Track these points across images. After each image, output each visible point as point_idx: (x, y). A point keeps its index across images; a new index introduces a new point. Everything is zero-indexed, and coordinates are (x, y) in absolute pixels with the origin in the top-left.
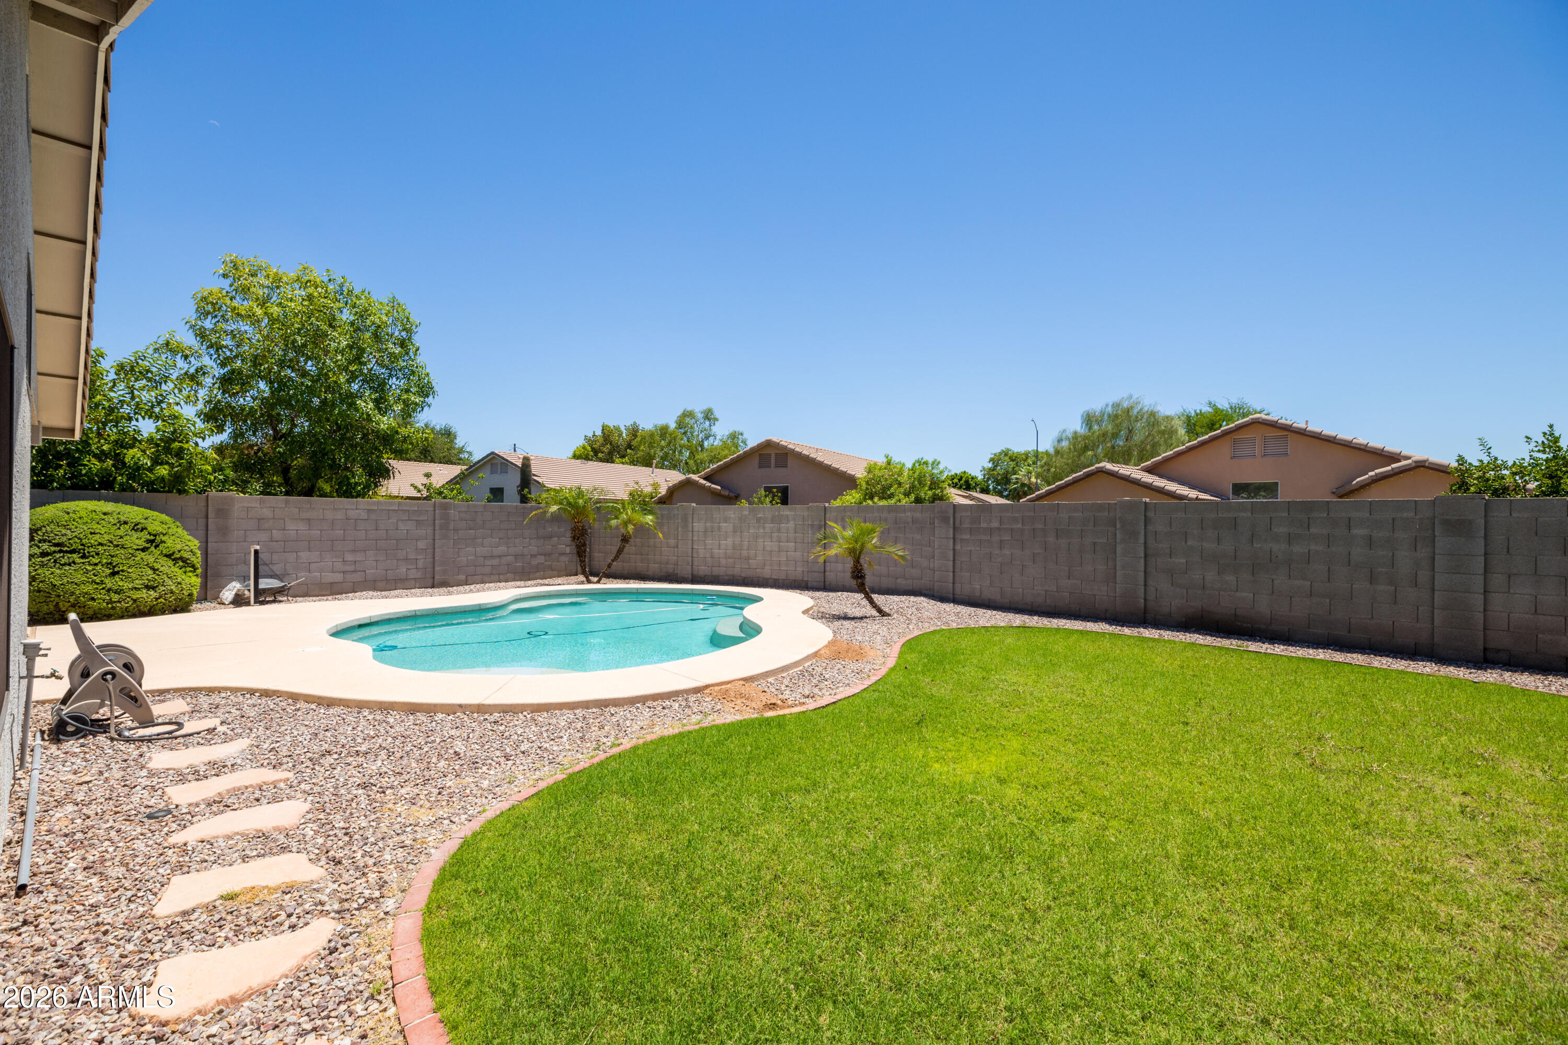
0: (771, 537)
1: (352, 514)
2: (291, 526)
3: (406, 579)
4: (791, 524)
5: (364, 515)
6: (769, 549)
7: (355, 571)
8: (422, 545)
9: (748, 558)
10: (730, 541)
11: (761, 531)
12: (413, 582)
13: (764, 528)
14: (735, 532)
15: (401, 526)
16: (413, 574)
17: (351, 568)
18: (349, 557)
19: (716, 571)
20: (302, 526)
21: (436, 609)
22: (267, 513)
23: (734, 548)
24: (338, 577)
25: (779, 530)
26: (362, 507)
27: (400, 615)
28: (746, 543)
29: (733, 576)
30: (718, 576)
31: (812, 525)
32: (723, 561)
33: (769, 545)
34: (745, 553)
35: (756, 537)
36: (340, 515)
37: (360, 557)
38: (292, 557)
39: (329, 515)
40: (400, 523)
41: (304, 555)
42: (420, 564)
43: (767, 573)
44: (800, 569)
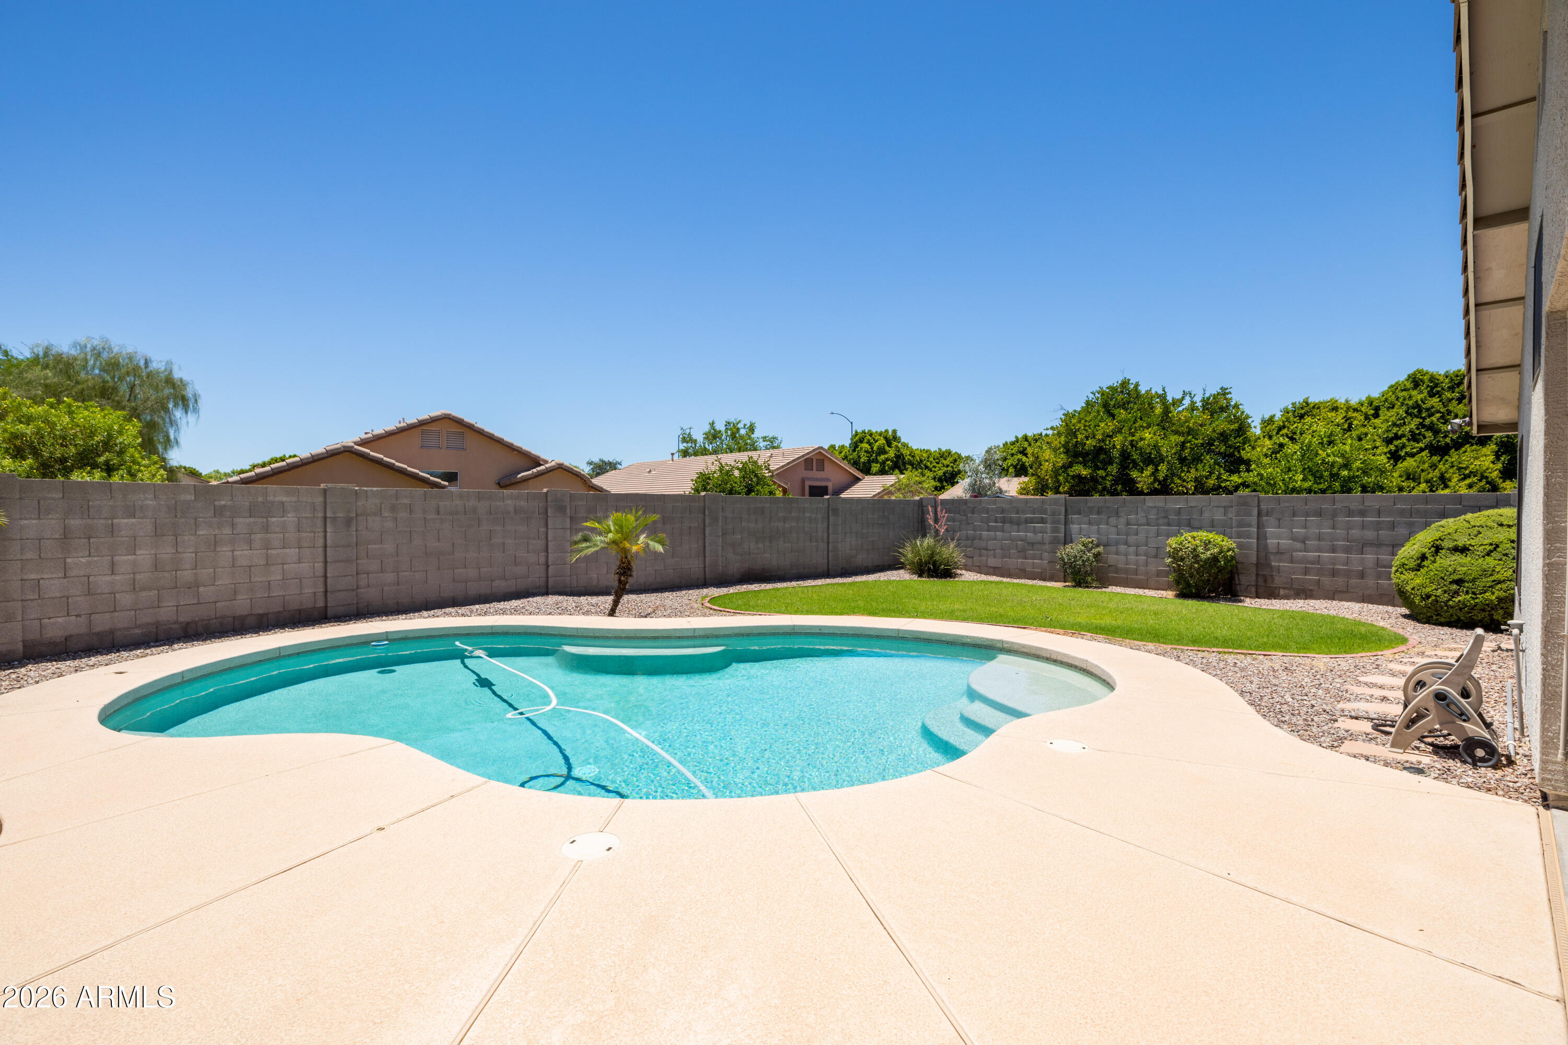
0: (250, 542)
4: (291, 518)
6: (245, 562)
9: (195, 585)
10: (144, 555)
11: (227, 531)
13: (233, 525)
14: (158, 533)
19: (103, 622)
23: (157, 566)
25: (266, 529)
28: (189, 556)
29: (157, 624)
30: (112, 632)
31: (334, 519)
32: (125, 599)
33: (244, 555)
34: (186, 575)
35: (215, 543)
43: (242, 605)
44: (308, 590)
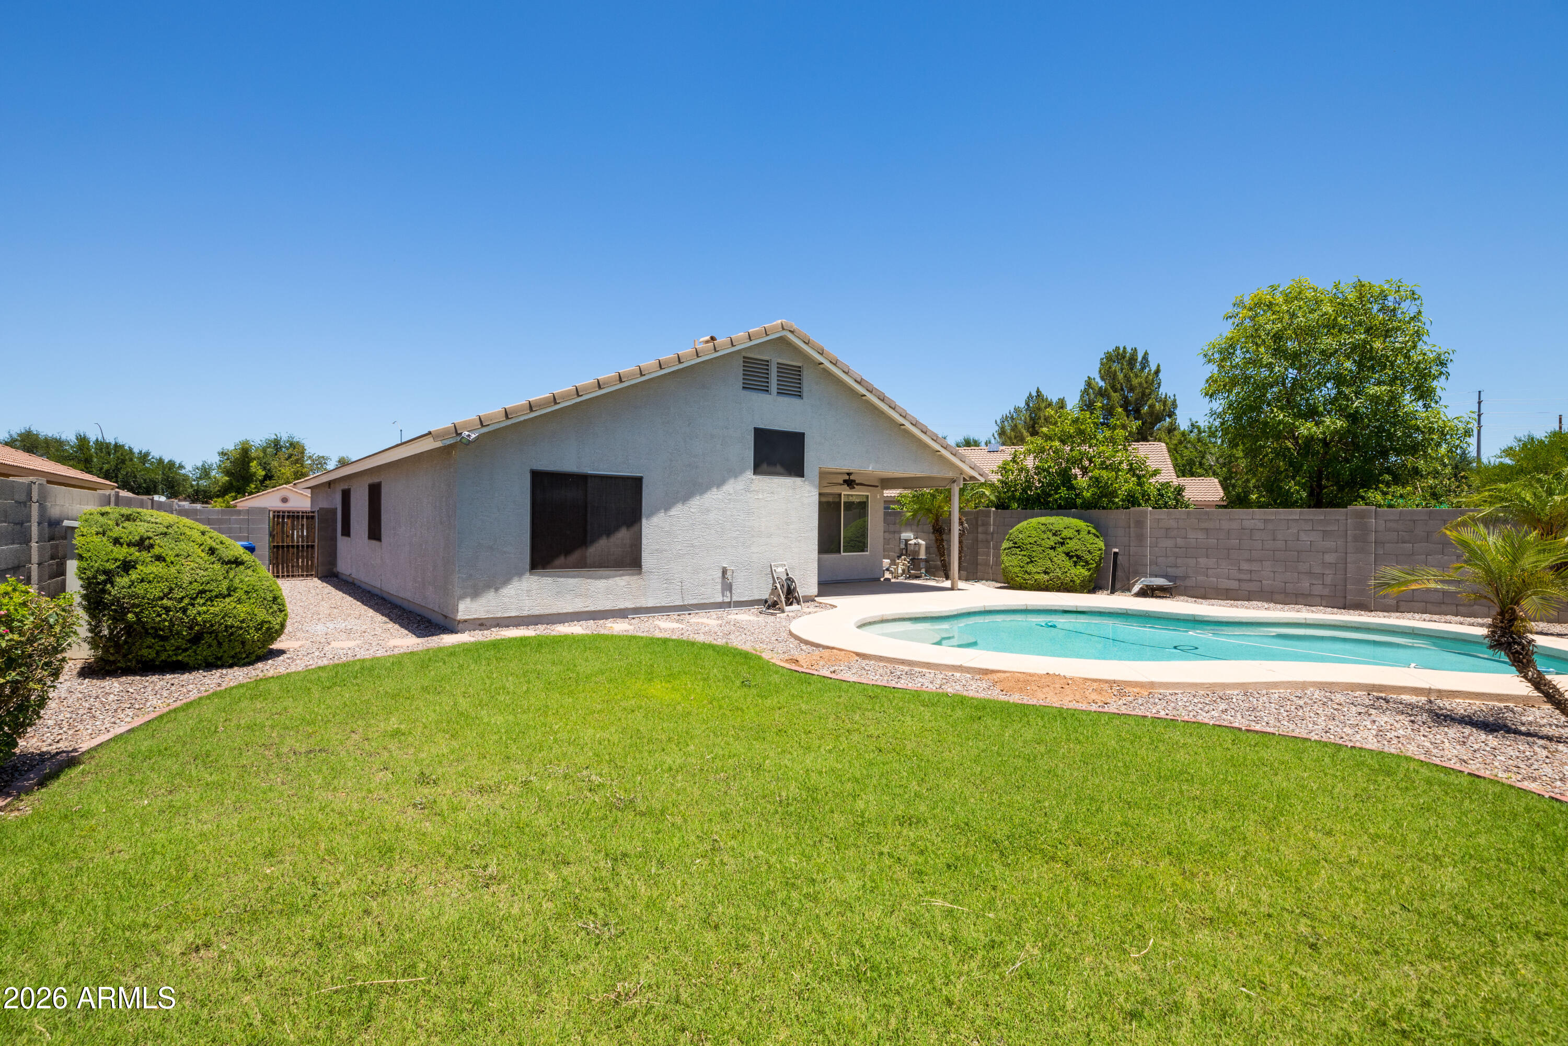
1: (1247, 524)
2: (1192, 535)
3: (1310, 595)
5: (1261, 525)
7: (1250, 580)
8: (1330, 558)
12: (1319, 599)
15: (1303, 536)
16: (1318, 589)
17: (1247, 577)
18: (1245, 566)
20: (1201, 535)
21: (1147, 612)
22: (1173, 524)
24: (1234, 585)
26: (1258, 517)
27: (1112, 611)
36: (1235, 525)
37: (1255, 566)
38: (1192, 562)
39: (1225, 525)
40: (1302, 534)
41: (1203, 561)
42: (1328, 580)
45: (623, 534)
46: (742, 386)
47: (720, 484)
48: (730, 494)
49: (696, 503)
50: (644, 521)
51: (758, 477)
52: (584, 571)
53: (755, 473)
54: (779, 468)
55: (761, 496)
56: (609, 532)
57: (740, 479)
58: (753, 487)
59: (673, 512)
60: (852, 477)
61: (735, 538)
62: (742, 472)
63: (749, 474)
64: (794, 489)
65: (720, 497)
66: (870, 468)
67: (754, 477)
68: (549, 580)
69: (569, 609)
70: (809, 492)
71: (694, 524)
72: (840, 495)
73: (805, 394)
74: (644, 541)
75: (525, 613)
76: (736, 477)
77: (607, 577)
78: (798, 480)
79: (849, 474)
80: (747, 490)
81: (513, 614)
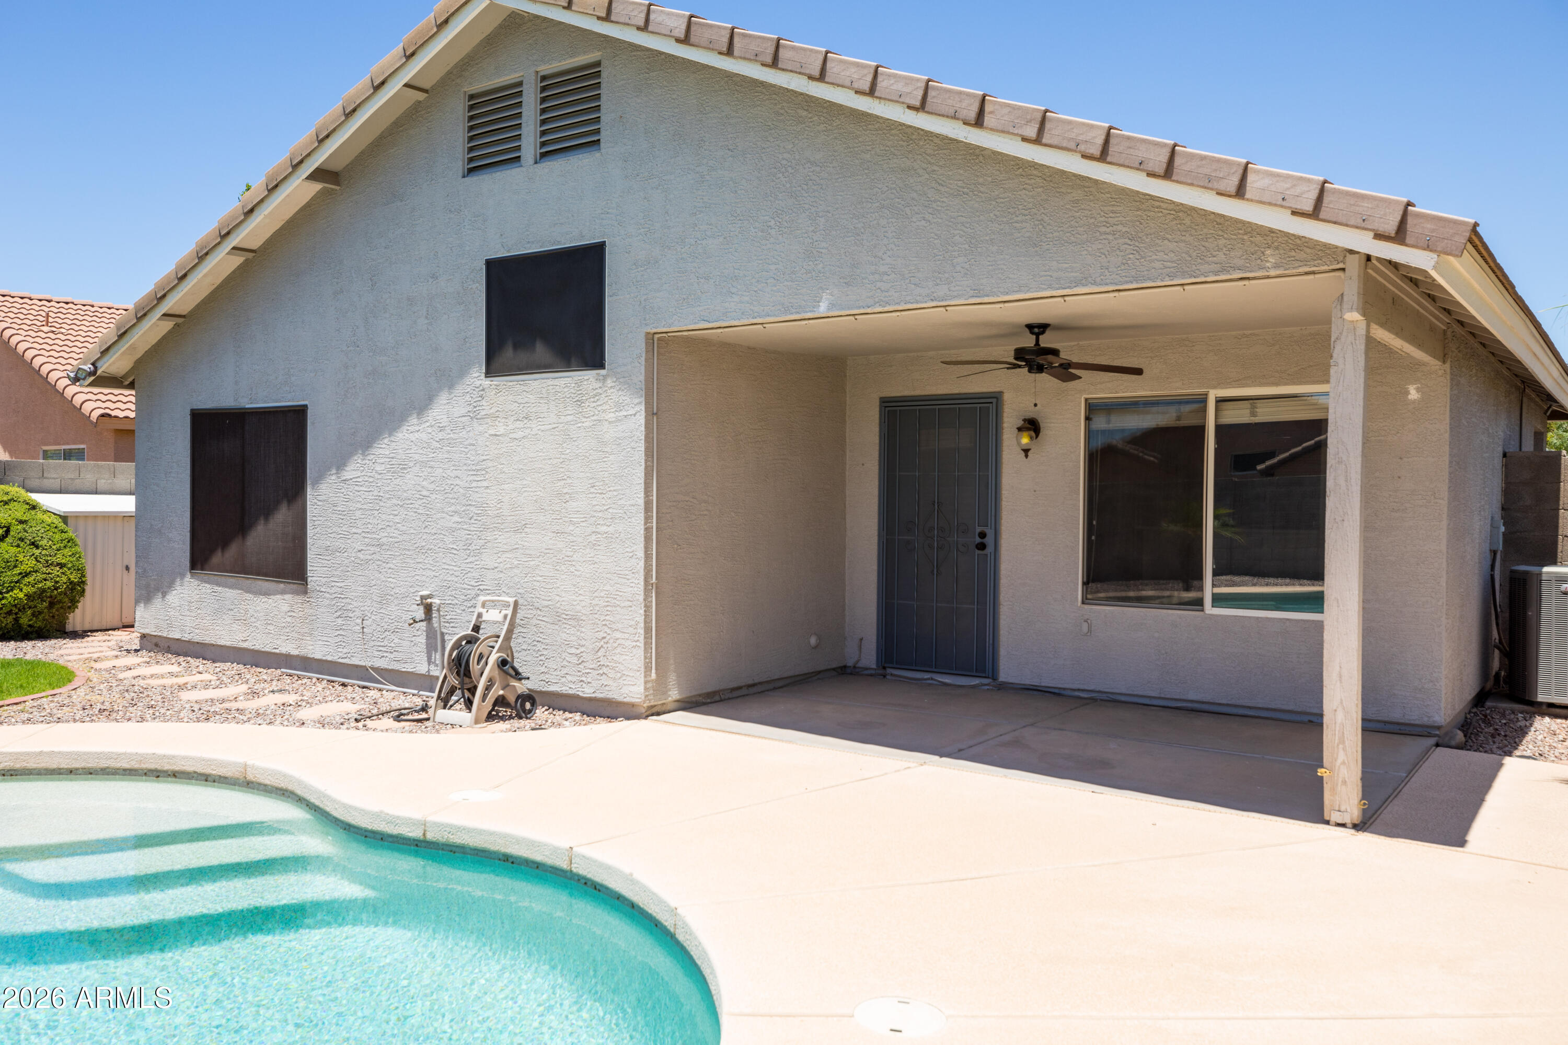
45: (282, 515)
46: (459, 165)
47: (422, 406)
48: (442, 429)
49: (383, 449)
50: (309, 490)
51: (497, 381)
52: (242, 580)
53: (490, 372)
54: (541, 351)
55: (501, 430)
56: (267, 512)
57: (459, 389)
58: (486, 408)
59: (350, 472)
60: (1046, 341)
61: (452, 530)
62: (463, 372)
63: (477, 376)
64: (580, 403)
65: (424, 436)
66: (823, 309)
67: (487, 382)
68: (207, 588)
69: (225, 640)
70: (619, 407)
71: (380, 498)
72: (1202, 400)
73: (604, 136)
74: (310, 532)
75: (187, 637)
76: (451, 387)
77: (267, 594)
78: (589, 377)
79: (1038, 329)
80: (474, 415)
81: (177, 636)
